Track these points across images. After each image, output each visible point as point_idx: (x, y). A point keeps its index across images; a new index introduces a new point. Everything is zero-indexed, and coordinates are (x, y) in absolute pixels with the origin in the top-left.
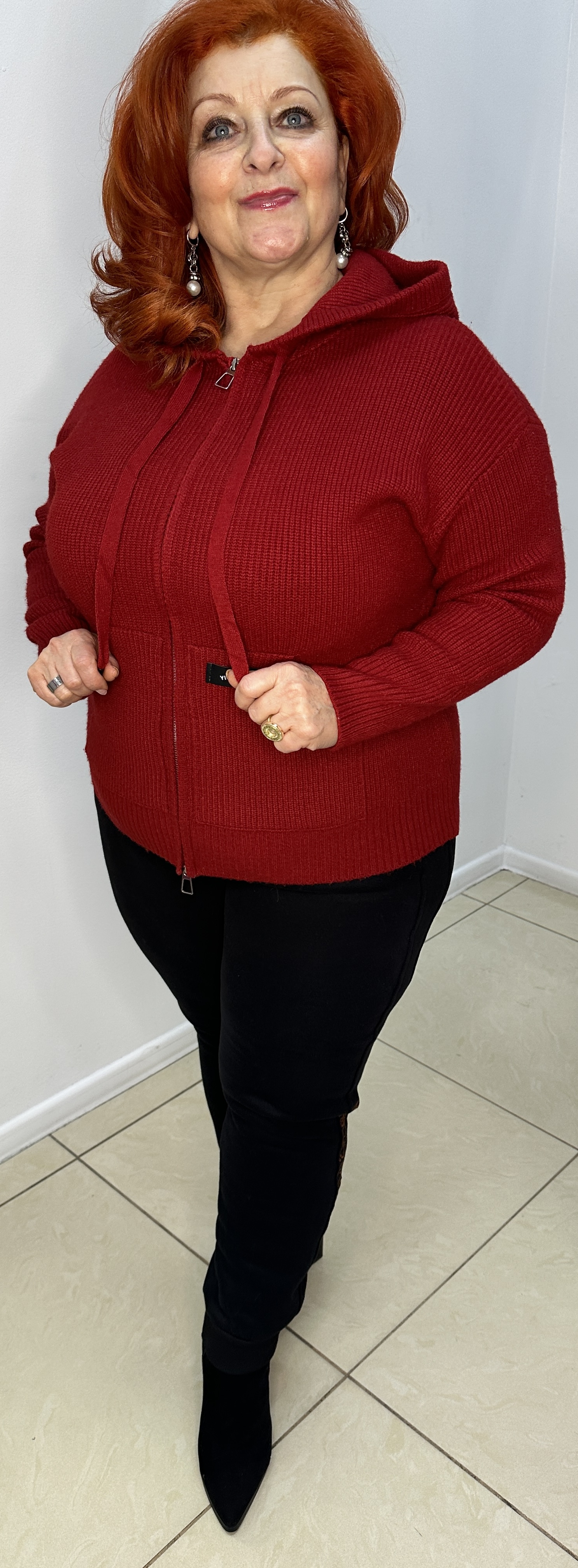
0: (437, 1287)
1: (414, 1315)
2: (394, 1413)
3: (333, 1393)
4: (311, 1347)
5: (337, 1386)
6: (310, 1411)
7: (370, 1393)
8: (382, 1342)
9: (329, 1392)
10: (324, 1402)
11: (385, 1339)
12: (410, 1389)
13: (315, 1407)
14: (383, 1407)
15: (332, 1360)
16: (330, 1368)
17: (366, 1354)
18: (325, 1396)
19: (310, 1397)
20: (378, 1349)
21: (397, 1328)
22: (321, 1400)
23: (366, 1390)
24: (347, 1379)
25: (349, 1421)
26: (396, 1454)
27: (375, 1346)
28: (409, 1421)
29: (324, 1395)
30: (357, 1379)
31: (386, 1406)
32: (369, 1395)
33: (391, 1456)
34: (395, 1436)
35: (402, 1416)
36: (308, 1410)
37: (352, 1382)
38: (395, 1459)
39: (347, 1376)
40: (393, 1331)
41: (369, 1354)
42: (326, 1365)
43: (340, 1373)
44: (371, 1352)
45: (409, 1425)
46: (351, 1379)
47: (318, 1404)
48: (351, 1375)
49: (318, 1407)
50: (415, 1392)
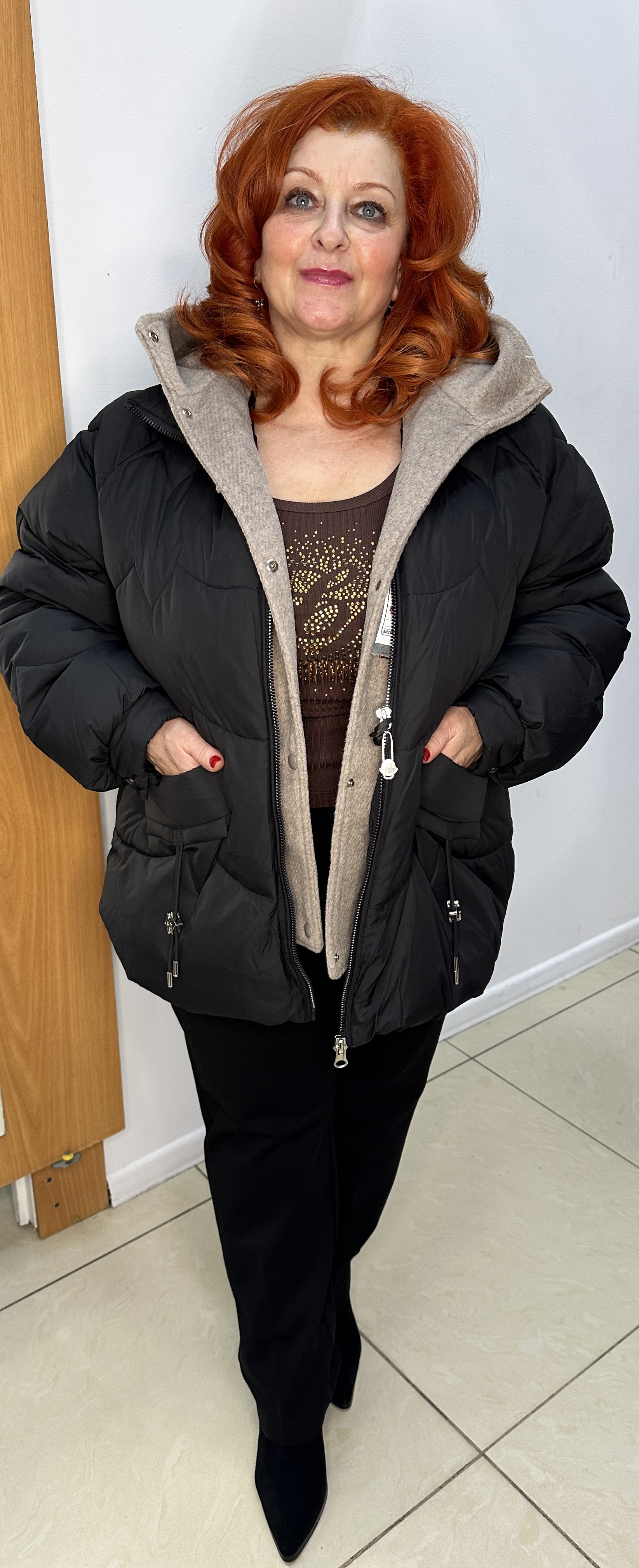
0: (583, 1369)
1: (556, 1397)
2: (529, 1500)
3: (466, 1470)
4: (446, 1418)
5: (470, 1463)
6: (441, 1487)
7: (505, 1476)
8: (521, 1422)
9: (462, 1469)
10: (457, 1478)
11: (524, 1419)
12: (547, 1477)
13: (446, 1483)
14: (518, 1493)
15: (467, 1435)
16: (465, 1442)
17: (503, 1433)
18: (458, 1473)
19: (443, 1472)
20: (516, 1428)
21: (537, 1408)
22: (454, 1477)
23: (502, 1473)
24: (482, 1457)
25: (481, 1503)
26: (529, 1546)
27: (513, 1425)
28: (546, 1512)
29: (456, 1472)
30: (492, 1459)
31: (521, 1492)
32: (504, 1478)
33: (524, 1547)
34: (529, 1526)
35: (538, 1505)
36: (439, 1486)
37: (486, 1461)
38: (527, 1551)
39: (482, 1454)
40: (533, 1412)
41: (506, 1434)
42: (462, 1439)
43: (474, 1450)
44: (509, 1432)
45: (545, 1516)
46: (486, 1457)
47: (449, 1480)
48: (486, 1453)
49: (449, 1484)
50: (555, 1481)
